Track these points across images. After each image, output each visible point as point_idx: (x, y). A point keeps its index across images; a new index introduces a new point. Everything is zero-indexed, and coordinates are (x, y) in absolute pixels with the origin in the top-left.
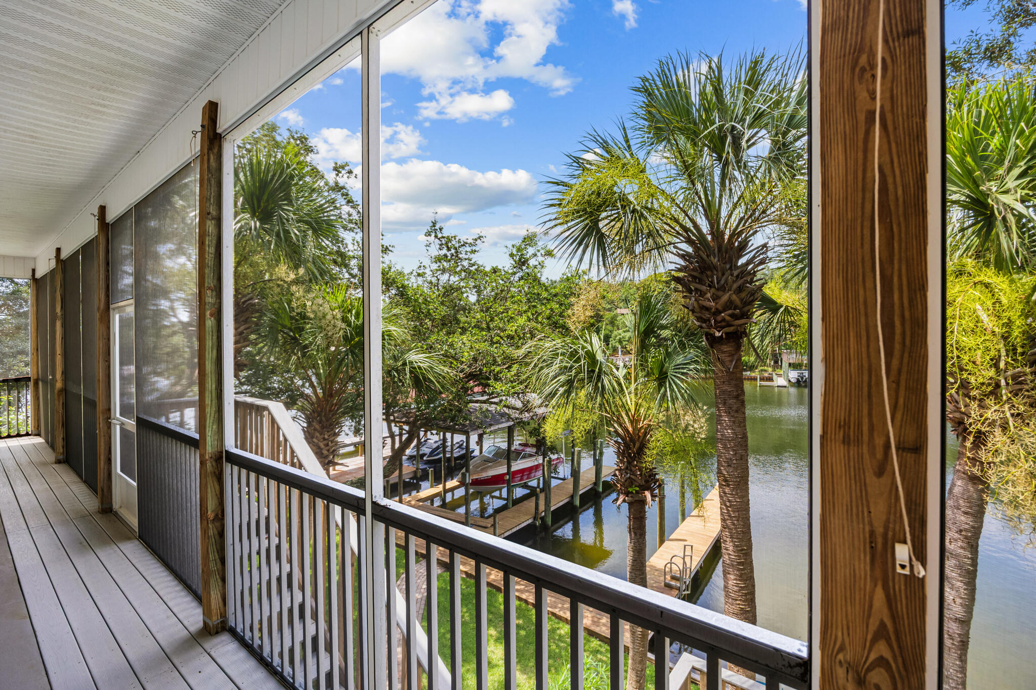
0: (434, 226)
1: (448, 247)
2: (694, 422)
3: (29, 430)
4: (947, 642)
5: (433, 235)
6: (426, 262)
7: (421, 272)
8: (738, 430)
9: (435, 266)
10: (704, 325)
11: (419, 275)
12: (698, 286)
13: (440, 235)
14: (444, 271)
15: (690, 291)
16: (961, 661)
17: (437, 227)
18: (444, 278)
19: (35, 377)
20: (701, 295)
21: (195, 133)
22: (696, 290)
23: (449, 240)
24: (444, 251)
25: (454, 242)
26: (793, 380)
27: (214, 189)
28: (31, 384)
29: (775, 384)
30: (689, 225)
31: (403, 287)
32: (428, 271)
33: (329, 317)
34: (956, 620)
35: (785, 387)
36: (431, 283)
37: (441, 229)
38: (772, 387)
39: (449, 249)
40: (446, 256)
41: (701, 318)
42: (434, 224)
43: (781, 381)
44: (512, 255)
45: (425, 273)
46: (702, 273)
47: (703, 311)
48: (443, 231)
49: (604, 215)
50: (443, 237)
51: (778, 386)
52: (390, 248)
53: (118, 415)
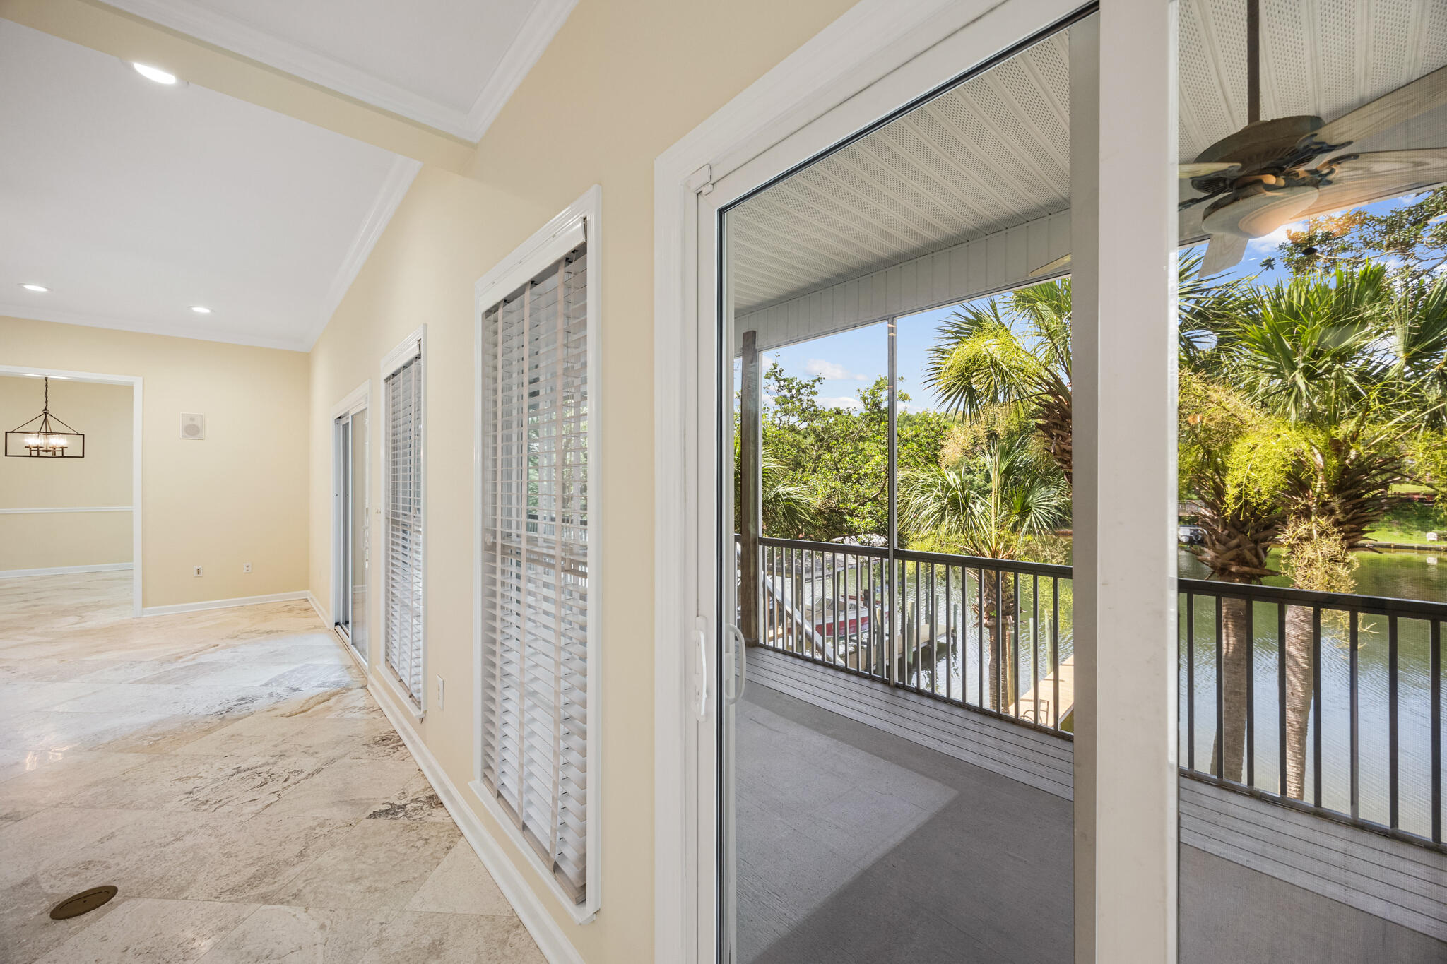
2: (1053, 557)
4: (1288, 729)
5: (774, 377)
10: (1065, 466)
12: (1060, 432)
15: (1052, 436)
16: (1300, 744)
17: (778, 370)
20: (1062, 440)
22: (1058, 435)
23: (789, 381)
25: (794, 384)
30: (1051, 380)
32: (770, 413)
34: (1294, 710)
41: (1063, 460)
42: (774, 368)
44: (864, 399)
46: (1063, 420)
47: (1065, 454)
48: (783, 373)
50: (785, 380)
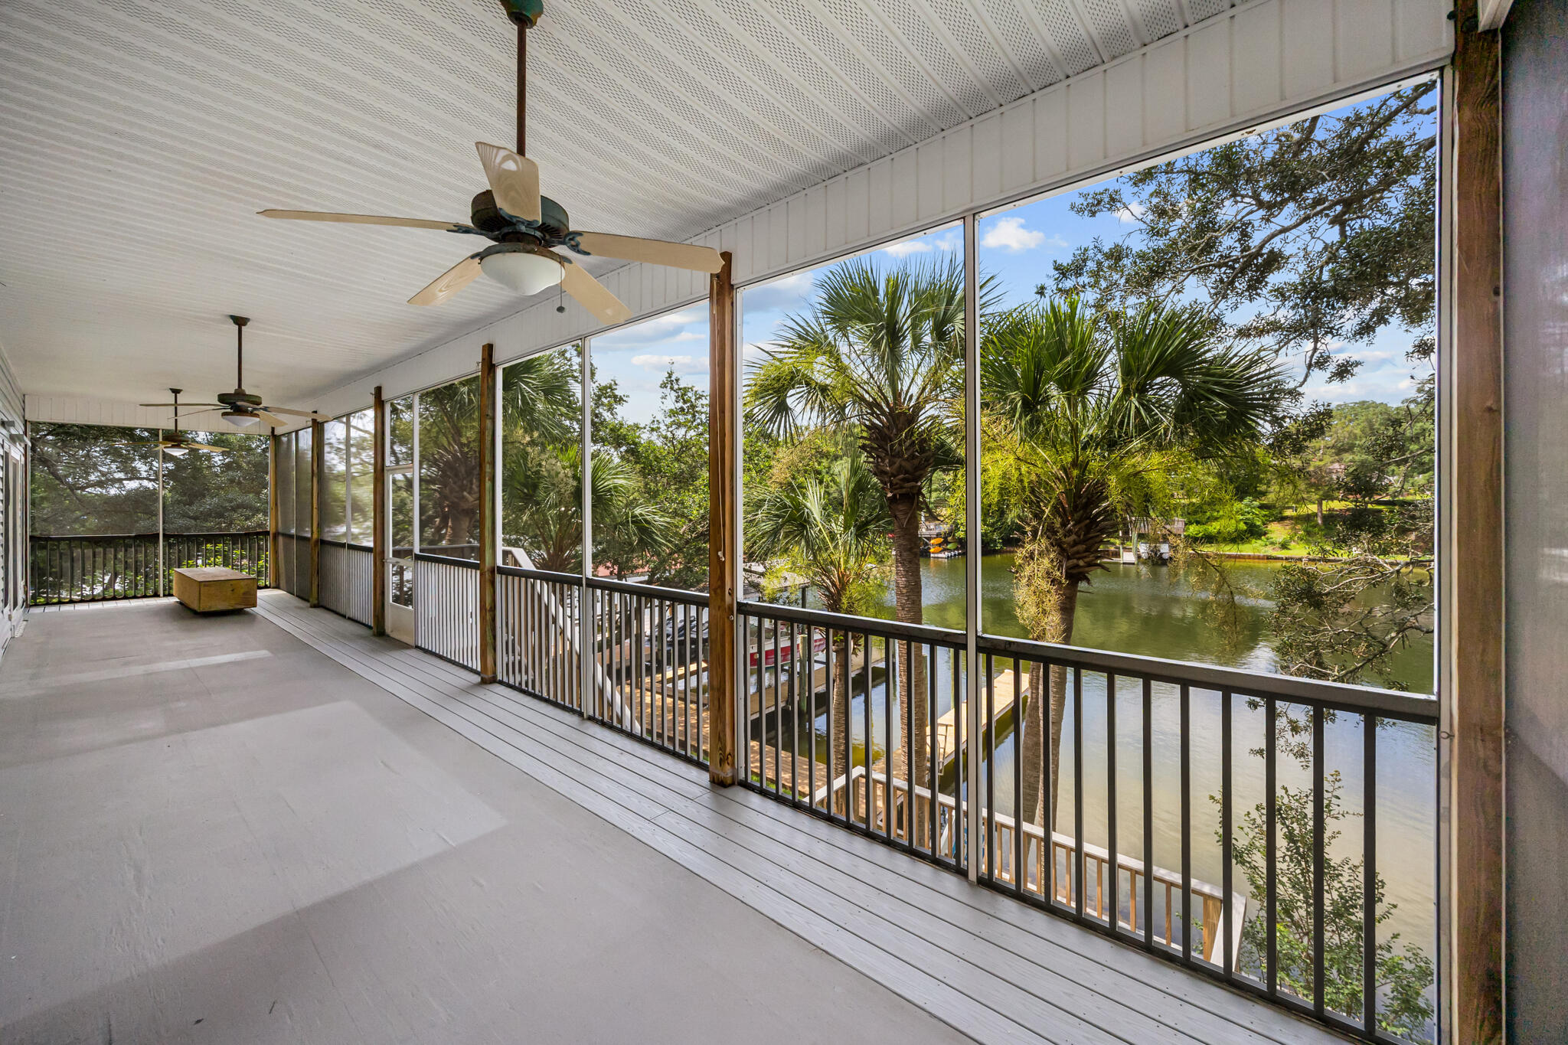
0: (670, 377)
1: (683, 399)
3: (268, 583)
5: (669, 386)
6: (660, 417)
7: (655, 426)
8: (911, 578)
9: (668, 421)
11: (653, 430)
13: (676, 387)
14: (679, 425)
17: (673, 378)
18: (680, 433)
19: (274, 531)
21: (478, 363)
23: (686, 390)
24: (680, 404)
25: (690, 394)
26: (1144, 556)
27: (491, 399)
28: (270, 538)
29: (1121, 560)
31: (635, 444)
32: (663, 427)
33: (561, 475)
35: (1133, 564)
36: (666, 437)
37: (677, 380)
38: (1117, 564)
39: (685, 402)
40: (682, 409)
42: (670, 376)
43: (1128, 557)
45: (659, 428)
48: (680, 382)
49: (791, 392)
50: (680, 389)
51: (1124, 563)
52: (625, 399)
53: (391, 556)
